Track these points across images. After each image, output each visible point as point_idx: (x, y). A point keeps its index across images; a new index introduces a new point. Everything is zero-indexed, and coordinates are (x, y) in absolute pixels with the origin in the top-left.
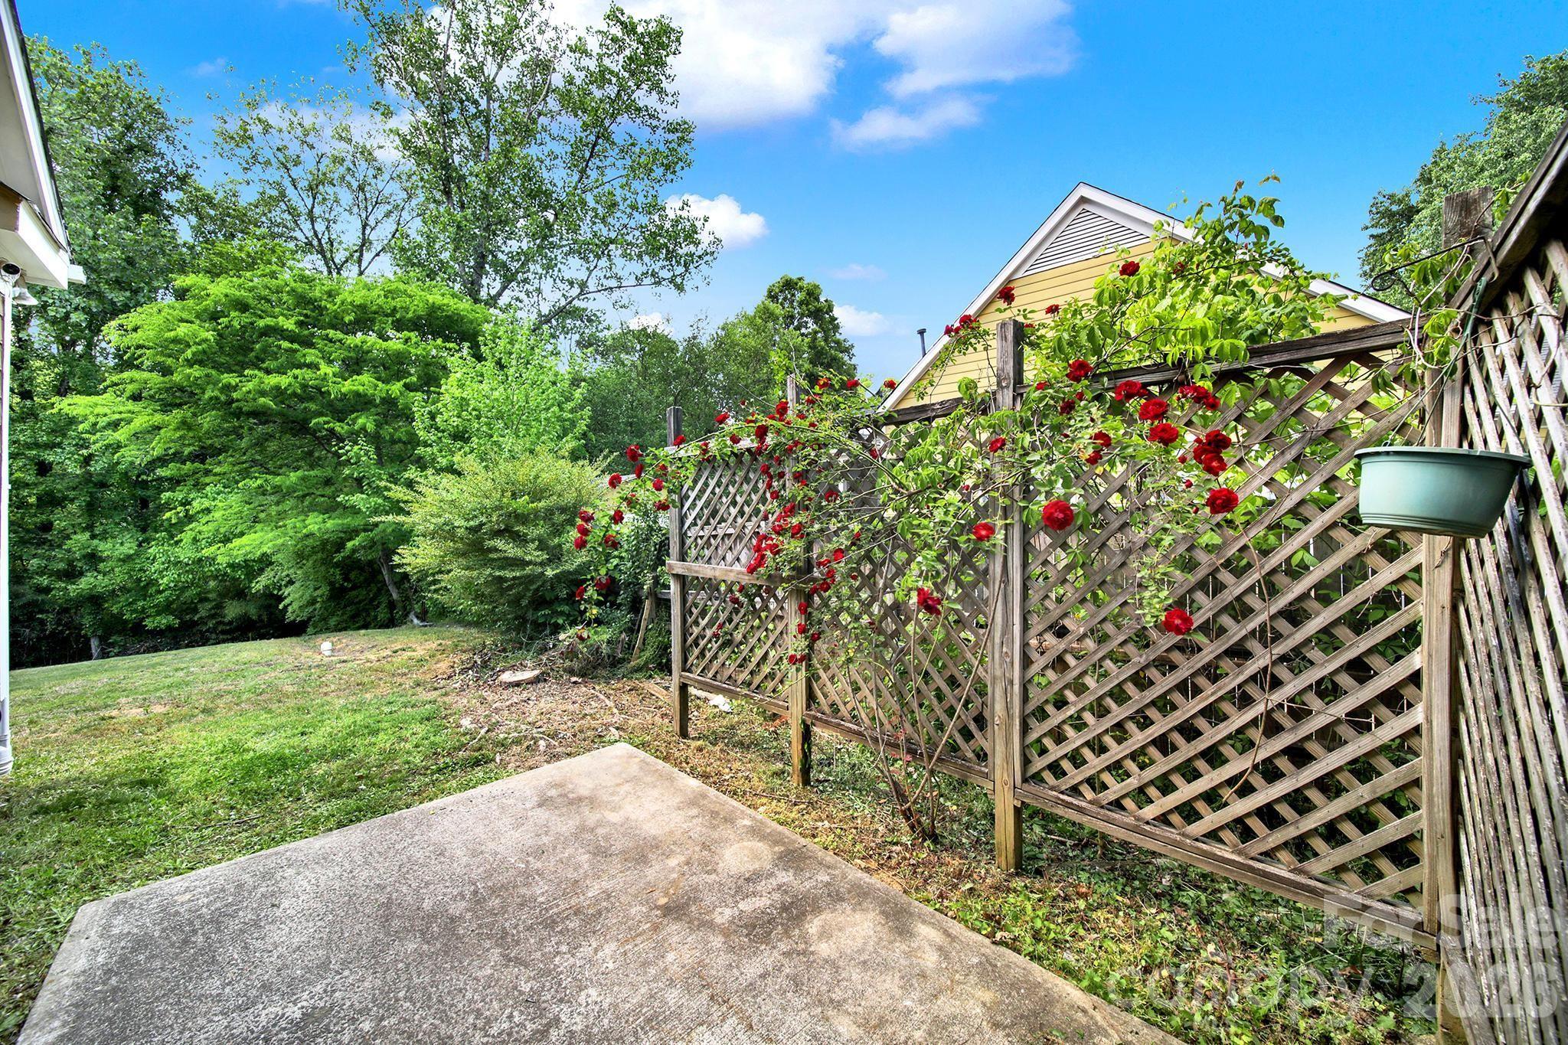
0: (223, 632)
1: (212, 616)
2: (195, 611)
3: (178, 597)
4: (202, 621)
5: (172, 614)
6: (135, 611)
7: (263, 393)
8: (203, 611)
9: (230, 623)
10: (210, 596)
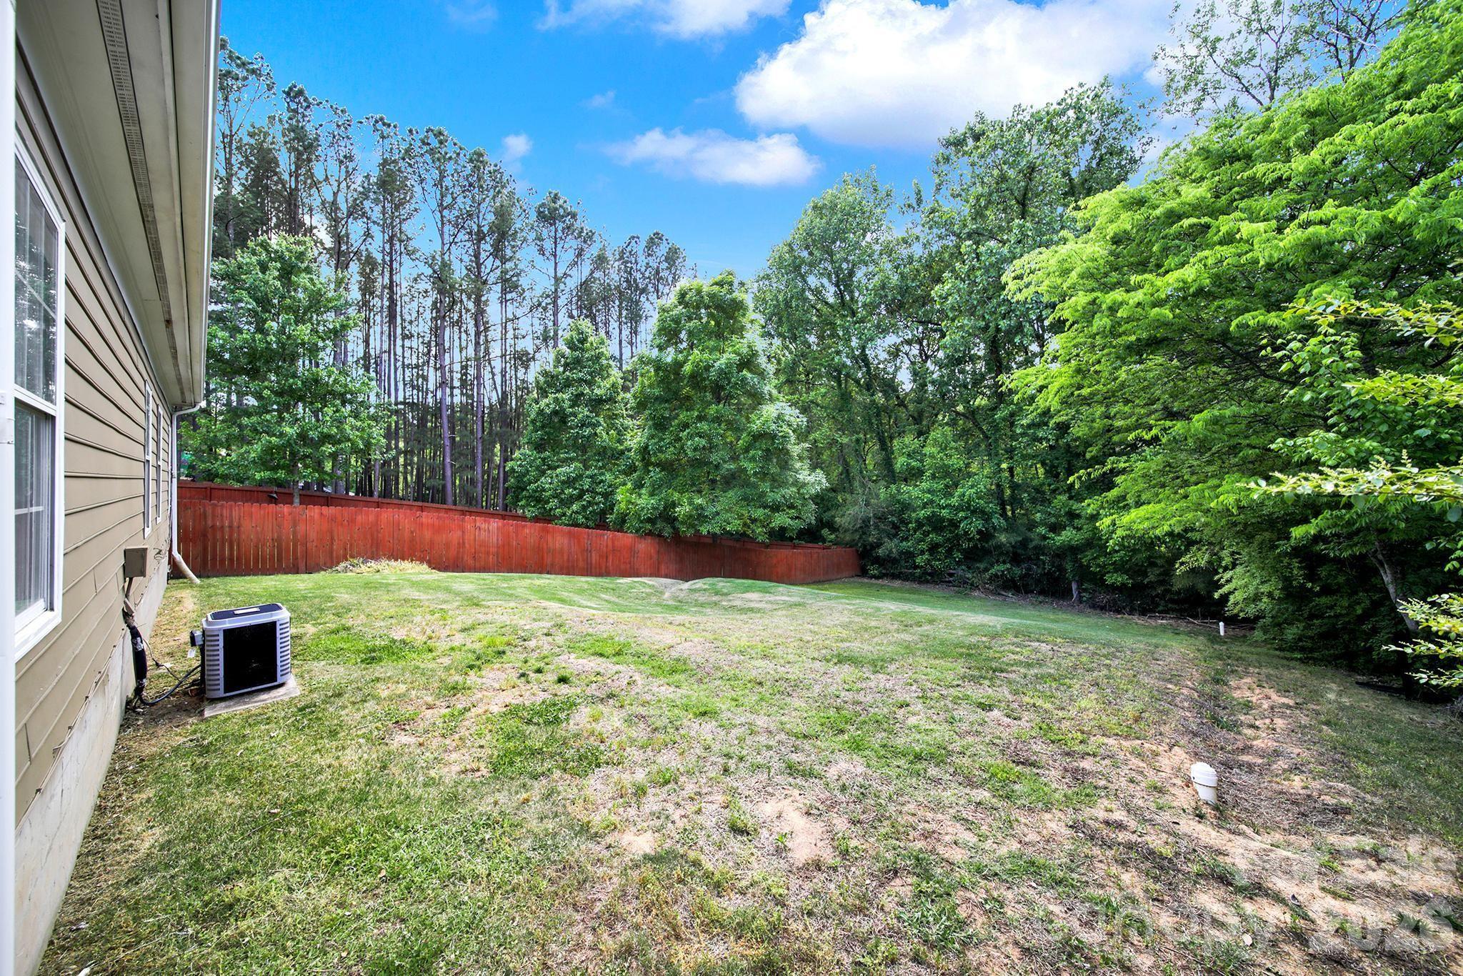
0: (1172, 601)
1: (1162, 583)
2: (1145, 575)
3: (1131, 557)
4: (1151, 585)
5: (1126, 572)
6: (1098, 565)
7: (1159, 303)
8: (1152, 577)
9: (1178, 593)
10: (1158, 561)
